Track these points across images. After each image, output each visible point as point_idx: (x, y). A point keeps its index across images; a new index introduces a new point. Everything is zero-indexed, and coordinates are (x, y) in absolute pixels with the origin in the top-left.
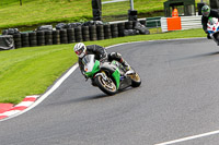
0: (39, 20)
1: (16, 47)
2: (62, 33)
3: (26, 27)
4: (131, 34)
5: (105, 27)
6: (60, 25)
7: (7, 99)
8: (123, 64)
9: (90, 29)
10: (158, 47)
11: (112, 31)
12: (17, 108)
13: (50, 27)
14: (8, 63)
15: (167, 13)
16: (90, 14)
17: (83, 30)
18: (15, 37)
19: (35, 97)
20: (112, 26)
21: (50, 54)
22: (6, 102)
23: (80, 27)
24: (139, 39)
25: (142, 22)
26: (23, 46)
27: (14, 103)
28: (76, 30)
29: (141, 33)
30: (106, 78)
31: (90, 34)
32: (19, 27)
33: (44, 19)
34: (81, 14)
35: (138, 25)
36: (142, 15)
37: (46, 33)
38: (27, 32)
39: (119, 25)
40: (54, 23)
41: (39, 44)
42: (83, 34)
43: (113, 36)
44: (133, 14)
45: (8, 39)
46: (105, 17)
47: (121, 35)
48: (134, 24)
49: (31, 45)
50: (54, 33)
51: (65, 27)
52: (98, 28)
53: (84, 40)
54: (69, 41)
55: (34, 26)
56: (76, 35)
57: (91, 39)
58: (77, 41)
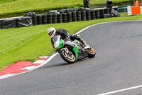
0: (48, 7)
1: (34, 24)
2: (63, 15)
3: (40, 11)
4: (108, 17)
5: (92, 12)
6: (63, 10)
7: (28, 58)
8: (82, 42)
9: (82, 13)
10: (126, 25)
11: (96, 14)
12: (34, 65)
13: (56, 11)
14: (28, 35)
15: (132, 3)
16: (82, 3)
17: (77, 13)
18: (33, 18)
19: (46, 57)
20: (96, 11)
22: (27, 60)
23: (75, 12)
24: (114, 20)
25: (115, 9)
26: (38, 24)
27: (32, 61)
28: (73, 14)
29: (115, 16)
30: (68, 51)
31: (82, 16)
32: (35, 11)
33: (52, 6)
34: (76, 3)
35: (113, 11)
36: (115, 4)
37: (53, 16)
38: (41, 15)
39: (101, 11)
40: (58, 9)
41: (48, 23)
42: (77, 16)
43: (97, 18)
44: (109, 4)
45: (28, 19)
46: (91, 5)
47: (102, 17)
48: (110, 10)
49: (43, 23)
50: (58, 15)
51: (65, 12)
52: (87, 12)
53: (78, 20)
54: (68, 21)
55: (46, 11)
56: (72, 17)
57: (82, 20)
58: (73, 20)
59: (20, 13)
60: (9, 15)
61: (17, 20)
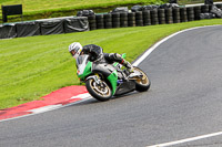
0: (114, 2)
1: (91, 28)
2: (137, 15)
3: (101, 9)
4: (207, 18)
5: (181, 10)
6: (136, 7)
8: (126, 65)
9: (166, 12)
11: (188, 14)
13: (126, 8)
17: (159, 12)
18: (90, 19)
20: (188, 9)
21: (126, 36)
23: (156, 10)
25: (218, 6)
26: (98, 27)
28: (152, 13)
29: (217, 17)
31: (167, 16)
32: (93, 8)
33: (119, 1)
35: (214, 9)
37: (122, 16)
38: (102, 14)
39: (195, 8)
40: (129, 5)
41: (114, 26)
42: (159, 17)
43: (189, 20)
45: (82, 20)
47: (197, 18)
48: (210, 8)
49: (106, 27)
50: (129, 15)
51: (141, 9)
52: (174, 11)
53: (160, 23)
54: (145, 24)
55: (110, 8)
56: (152, 18)
57: (167, 22)
58: (153, 23)
59: (70, 11)
60: (52, 14)
61: (65, 22)
